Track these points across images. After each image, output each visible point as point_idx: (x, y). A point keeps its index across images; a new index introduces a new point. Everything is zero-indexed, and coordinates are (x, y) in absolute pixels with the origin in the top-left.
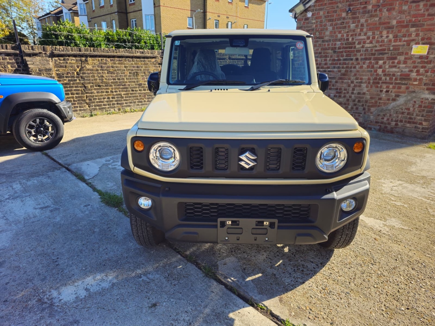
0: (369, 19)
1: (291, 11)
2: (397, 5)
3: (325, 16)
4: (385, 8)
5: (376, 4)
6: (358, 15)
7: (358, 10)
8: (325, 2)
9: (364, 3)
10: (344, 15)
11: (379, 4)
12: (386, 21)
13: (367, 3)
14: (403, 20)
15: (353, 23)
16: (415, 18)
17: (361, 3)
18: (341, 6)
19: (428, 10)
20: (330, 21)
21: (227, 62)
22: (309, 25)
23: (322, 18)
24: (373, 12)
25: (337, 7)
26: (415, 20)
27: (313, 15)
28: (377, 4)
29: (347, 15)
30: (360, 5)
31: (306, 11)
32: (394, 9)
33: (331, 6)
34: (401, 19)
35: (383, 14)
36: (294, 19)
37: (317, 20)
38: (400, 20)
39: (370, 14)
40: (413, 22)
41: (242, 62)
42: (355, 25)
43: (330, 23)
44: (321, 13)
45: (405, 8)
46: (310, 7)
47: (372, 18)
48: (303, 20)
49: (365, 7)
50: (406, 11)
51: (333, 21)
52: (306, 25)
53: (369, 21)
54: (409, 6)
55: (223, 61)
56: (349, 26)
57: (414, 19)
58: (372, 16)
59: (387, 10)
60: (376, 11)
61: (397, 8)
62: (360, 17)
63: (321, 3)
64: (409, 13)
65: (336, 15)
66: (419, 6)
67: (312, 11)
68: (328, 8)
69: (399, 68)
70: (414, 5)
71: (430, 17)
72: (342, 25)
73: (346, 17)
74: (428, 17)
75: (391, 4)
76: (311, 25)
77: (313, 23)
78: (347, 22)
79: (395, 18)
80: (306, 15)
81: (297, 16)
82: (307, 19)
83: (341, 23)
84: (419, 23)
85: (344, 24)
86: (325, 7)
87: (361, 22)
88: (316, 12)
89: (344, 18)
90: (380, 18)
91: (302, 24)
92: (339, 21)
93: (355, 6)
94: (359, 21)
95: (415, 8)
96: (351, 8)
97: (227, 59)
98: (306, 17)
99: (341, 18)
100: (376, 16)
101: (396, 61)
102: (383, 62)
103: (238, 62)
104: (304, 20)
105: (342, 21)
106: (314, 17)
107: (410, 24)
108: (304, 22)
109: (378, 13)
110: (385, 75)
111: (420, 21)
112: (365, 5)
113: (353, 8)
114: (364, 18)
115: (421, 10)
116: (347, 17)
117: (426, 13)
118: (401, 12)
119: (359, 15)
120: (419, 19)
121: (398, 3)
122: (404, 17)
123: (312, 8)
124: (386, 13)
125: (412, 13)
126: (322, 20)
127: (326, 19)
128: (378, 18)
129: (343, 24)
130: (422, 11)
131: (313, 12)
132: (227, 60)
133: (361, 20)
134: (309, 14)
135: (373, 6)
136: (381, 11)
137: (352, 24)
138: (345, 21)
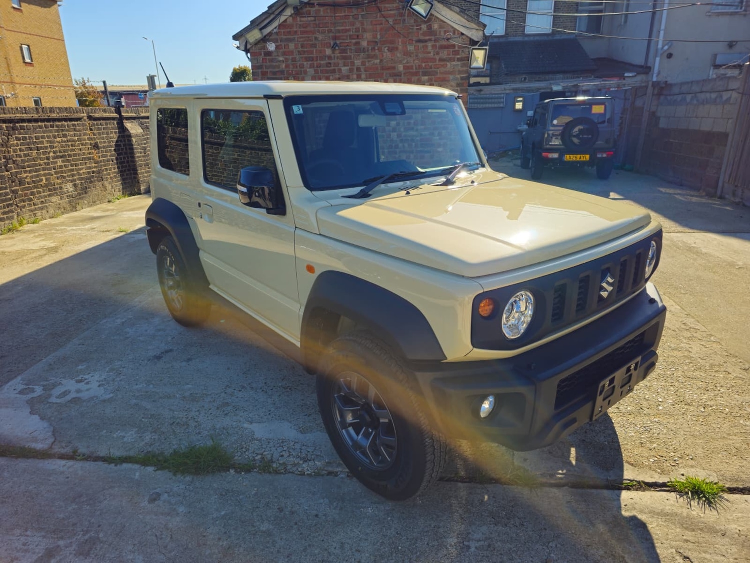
0: (366, 60)
1: (235, 37)
2: (400, 44)
3: (298, 51)
4: (385, 47)
5: (372, 40)
6: (349, 54)
7: (348, 46)
8: (295, 30)
9: (356, 37)
10: (328, 52)
11: (377, 40)
12: (390, 65)
13: (359, 37)
14: (411, 64)
15: (344, 66)
16: (424, 63)
17: (350, 36)
18: (321, 38)
19: (438, 53)
20: (307, 59)
21: (86, 125)
22: (274, 64)
23: (295, 54)
24: (370, 51)
25: (316, 38)
26: (425, 65)
27: (277, 47)
28: (374, 40)
29: (333, 53)
30: (350, 39)
31: (264, 40)
32: (397, 49)
33: (306, 36)
34: (408, 63)
35: (384, 54)
36: (244, 53)
37: (287, 57)
38: (408, 65)
39: (367, 53)
40: (424, 68)
41: (113, 124)
42: (348, 68)
43: (309, 63)
44: (292, 46)
45: (411, 48)
46: (270, 34)
47: (369, 60)
48: (261, 55)
49: (357, 43)
50: (413, 53)
51: (313, 60)
52: (268, 64)
53: (367, 64)
54: (415, 46)
55: (78, 122)
56: (340, 70)
57: (423, 65)
58: (369, 57)
59: (388, 50)
60: (373, 49)
61: (400, 47)
62: (352, 56)
63: (288, 30)
64: (417, 56)
65: (316, 50)
66: (427, 47)
67: (275, 41)
68: (302, 40)
69: (417, 130)
70: (421, 45)
71: (442, 63)
72: (328, 67)
73: (332, 55)
74: (440, 63)
75: (392, 42)
76: (277, 64)
77: (280, 61)
78: (335, 64)
79: (401, 62)
80: (264, 47)
81: (249, 46)
82: (269, 53)
83: (326, 64)
84: (431, 70)
85: (331, 66)
86: (296, 36)
87: (356, 64)
88: (283, 44)
89: (330, 57)
90: (381, 61)
91: (261, 61)
92: (322, 60)
93: (343, 39)
94: (353, 64)
95: (422, 49)
96: (338, 42)
97: (85, 118)
98: (266, 50)
99: (325, 56)
100: (375, 57)
101: (412, 121)
103: (106, 124)
104: (263, 55)
105: (327, 61)
106: (281, 51)
107: (421, 70)
108: (263, 59)
109: (377, 53)
110: (402, 141)
111: (431, 68)
112: (357, 40)
113: (341, 43)
114: (359, 59)
115: (430, 53)
116: (334, 56)
117: (437, 57)
118: (407, 54)
119: (351, 54)
120: (430, 64)
121: (400, 40)
122: (412, 61)
123: (273, 37)
124: (388, 53)
125: (420, 56)
126: (295, 58)
127: (301, 56)
128: (379, 61)
131: (277, 44)
132: (85, 121)
133: (355, 61)
134: (271, 47)
135: (368, 42)
136: (380, 50)
137: (342, 67)
138: (332, 62)
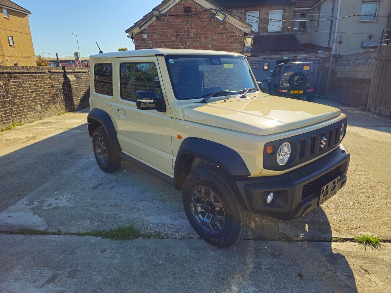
0: (193, 43)
1: (127, 31)
2: (210, 35)
3: (159, 38)
4: (202, 36)
5: (195, 33)
6: (184, 40)
7: (183, 36)
8: (157, 28)
9: (188, 31)
10: (174, 39)
11: (198, 33)
12: (205, 45)
13: (189, 32)
14: (215, 45)
15: (182, 46)
16: (222, 44)
17: (185, 31)
18: (170, 32)
19: (228, 40)
20: (163, 42)
21: (47, 76)
22: (146, 45)
23: (157, 40)
24: (195, 38)
25: (168, 32)
26: (222, 45)
27: (148, 36)
28: (197, 33)
29: (176, 39)
31: (142, 32)
32: (208, 37)
33: (163, 31)
34: (214, 44)
35: (202, 40)
36: (131, 39)
37: (153, 41)
38: (214, 45)
39: (193, 39)
40: (222, 47)
43: (164, 44)
44: (155, 36)
45: (215, 37)
46: (144, 30)
47: (194, 42)
48: (140, 40)
49: (188, 34)
50: (216, 39)
51: (166, 43)
52: (143, 44)
53: (193, 45)
54: (217, 36)
55: (44, 74)
57: (221, 45)
58: (194, 41)
59: (204, 38)
60: (196, 37)
61: (210, 36)
62: (186, 41)
63: (154, 28)
64: (218, 41)
65: (168, 38)
66: (223, 36)
67: (147, 33)
68: (161, 32)
69: (218, 77)
70: (220, 35)
71: (231, 44)
73: (176, 40)
74: (230, 44)
75: (206, 34)
76: (148, 44)
77: (149, 43)
78: (177, 44)
79: (210, 44)
80: (141, 36)
81: (134, 36)
82: (144, 39)
83: (173, 44)
84: (225, 48)
86: (158, 31)
87: (188, 45)
88: (151, 35)
89: (174, 41)
90: (200, 43)
91: (140, 43)
92: (171, 43)
93: (181, 33)
96: (179, 34)
97: (47, 72)
98: (142, 38)
99: (172, 41)
100: (197, 41)
101: (216, 73)
102: (208, 74)
104: (141, 40)
105: (173, 43)
106: (150, 38)
107: (220, 48)
108: (141, 42)
109: (198, 39)
110: (211, 83)
111: (225, 47)
112: (188, 33)
113: (180, 34)
114: (189, 42)
115: (224, 39)
116: (177, 41)
117: (228, 41)
118: (213, 40)
120: (225, 45)
121: (210, 33)
122: (216, 43)
123: (146, 31)
124: (204, 39)
125: (220, 41)
126: (157, 42)
127: (160, 41)
128: (199, 43)
129: (174, 45)
130: (226, 40)
131: (148, 35)
132: (47, 73)
133: (187, 43)
134: (145, 36)
135: (194, 34)
136: (200, 38)
138: (176, 43)
